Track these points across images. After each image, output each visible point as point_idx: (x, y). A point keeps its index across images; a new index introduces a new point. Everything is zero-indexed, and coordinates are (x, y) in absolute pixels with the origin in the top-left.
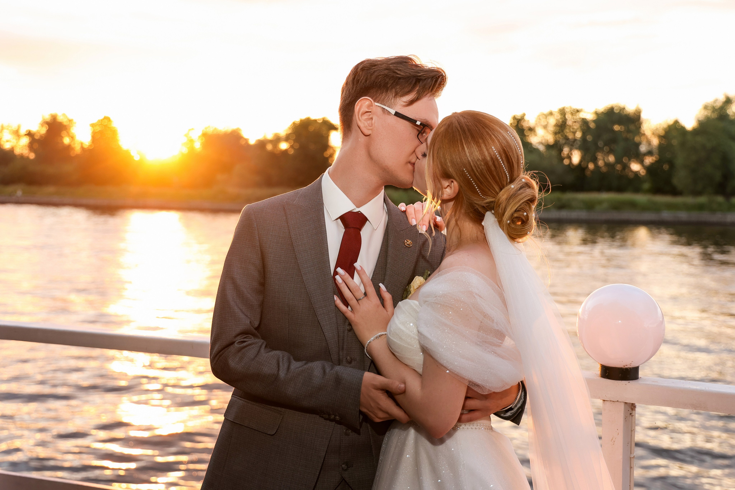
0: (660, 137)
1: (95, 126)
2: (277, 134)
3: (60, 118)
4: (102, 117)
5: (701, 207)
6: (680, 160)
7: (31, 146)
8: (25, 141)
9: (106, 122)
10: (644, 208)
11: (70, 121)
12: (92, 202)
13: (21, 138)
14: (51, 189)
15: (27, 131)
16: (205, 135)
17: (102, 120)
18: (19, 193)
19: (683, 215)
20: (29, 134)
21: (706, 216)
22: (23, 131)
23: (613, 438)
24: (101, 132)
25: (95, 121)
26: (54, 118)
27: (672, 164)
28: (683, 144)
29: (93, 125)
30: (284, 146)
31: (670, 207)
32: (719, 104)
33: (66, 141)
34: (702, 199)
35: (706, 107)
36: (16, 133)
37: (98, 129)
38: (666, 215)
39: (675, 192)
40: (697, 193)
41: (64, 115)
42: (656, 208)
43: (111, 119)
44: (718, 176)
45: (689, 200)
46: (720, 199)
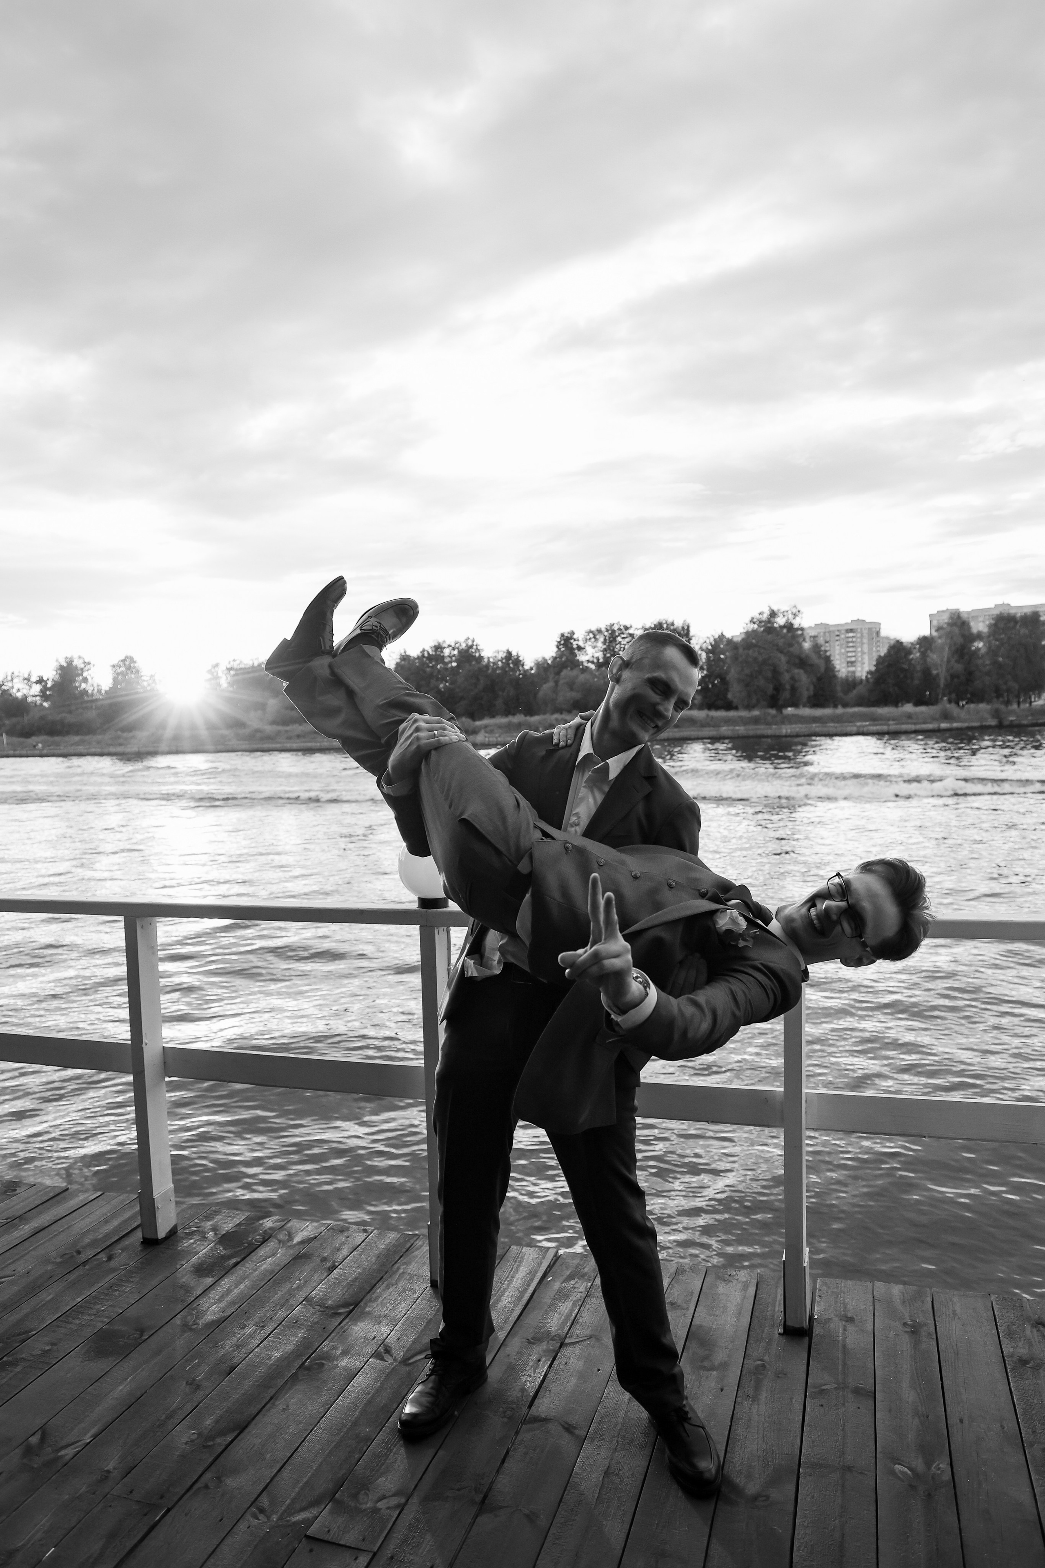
0: (708, 652)
1: (117, 666)
3: (76, 662)
4: (125, 657)
5: (756, 721)
6: (733, 675)
8: (37, 688)
9: (129, 662)
10: (703, 724)
11: (86, 664)
13: (32, 685)
15: (39, 678)
17: (124, 660)
18: (40, 745)
19: (741, 730)
20: (41, 681)
21: (762, 730)
22: (32, 678)
24: (123, 673)
25: (117, 661)
26: (67, 661)
27: (723, 680)
28: (735, 658)
29: (114, 666)
31: (728, 721)
32: (765, 617)
34: (756, 713)
35: (752, 621)
36: (28, 680)
37: (120, 670)
38: (725, 730)
39: (729, 706)
40: (749, 707)
41: (80, 658)
42: (715, 723)
44: (770, 690)
45: (743, 713)
46: (773, 712)
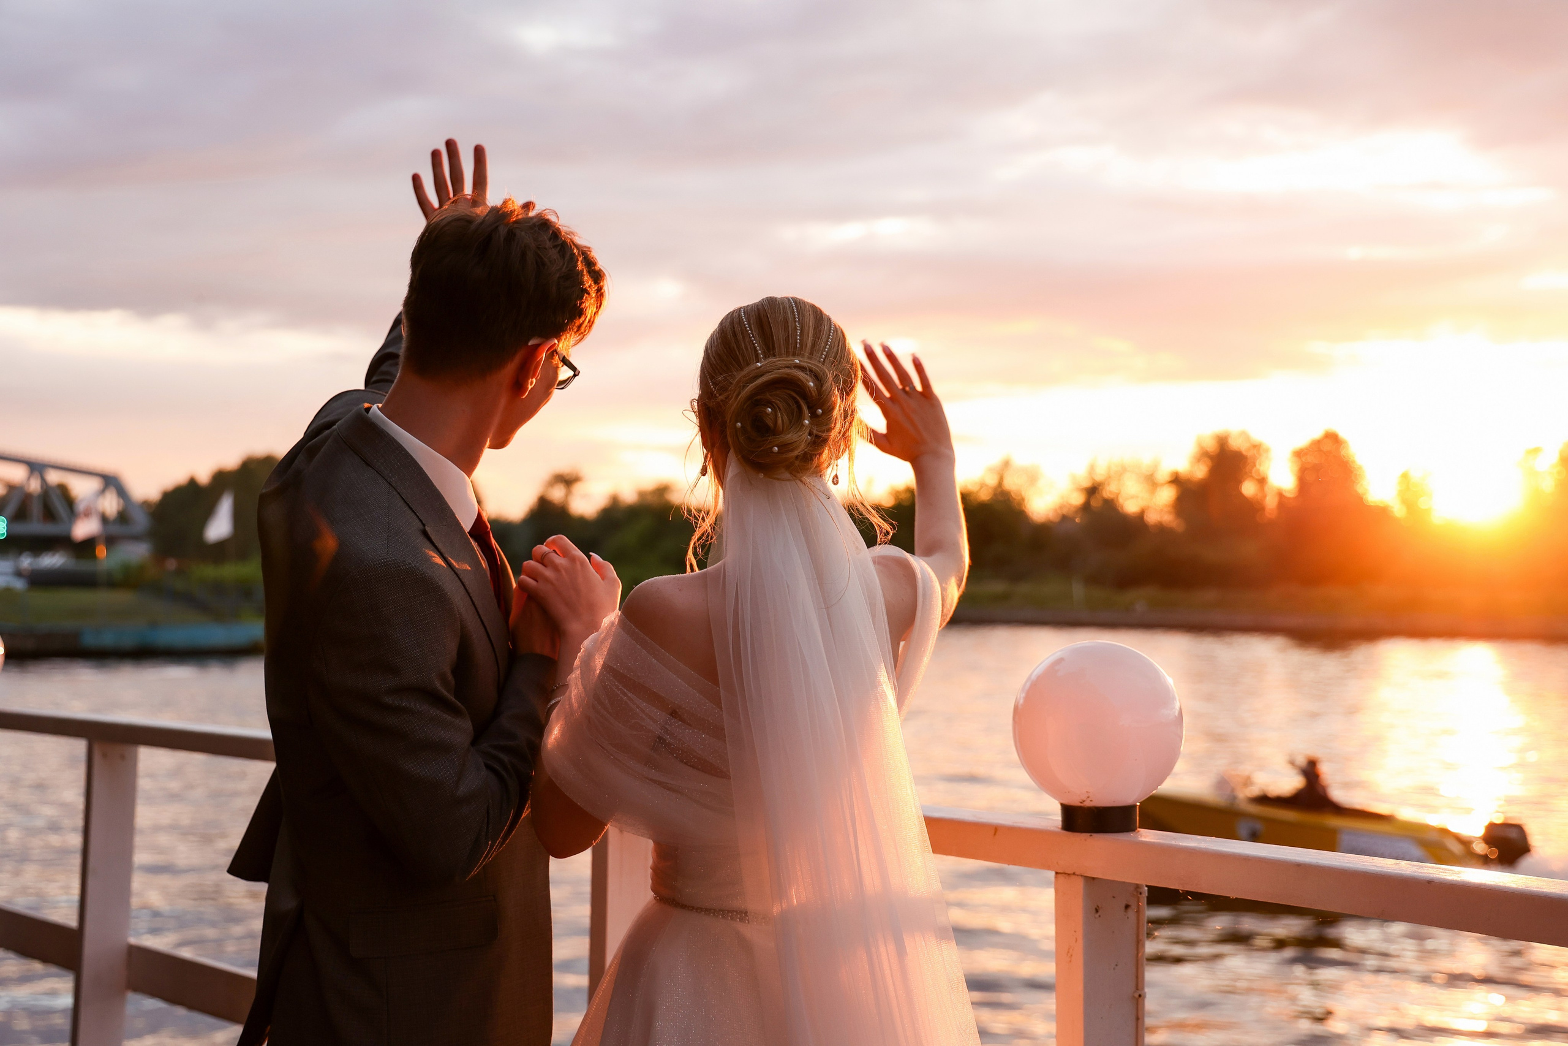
1: (1306, 454)
3: (1236, 444)
4: (1318, 434)
7: (1178, 508)
8: (1167, 495)
9: (1328, 446)
11: (1256, 448)
12: (1294, 621)
13: (1158, 489)
14: (1210, 595)
15: (1172, 474)
18: (1140, 607)
20: (1176, 480)
23: (1069, 949)
24: (1316, 468)
26: (1222, 442)
29: (1299, 453)
33: (1248, 489)
36: (1151, 482)
37: (1311, 459)
41: (1245, 436)
43: (1343, 436)
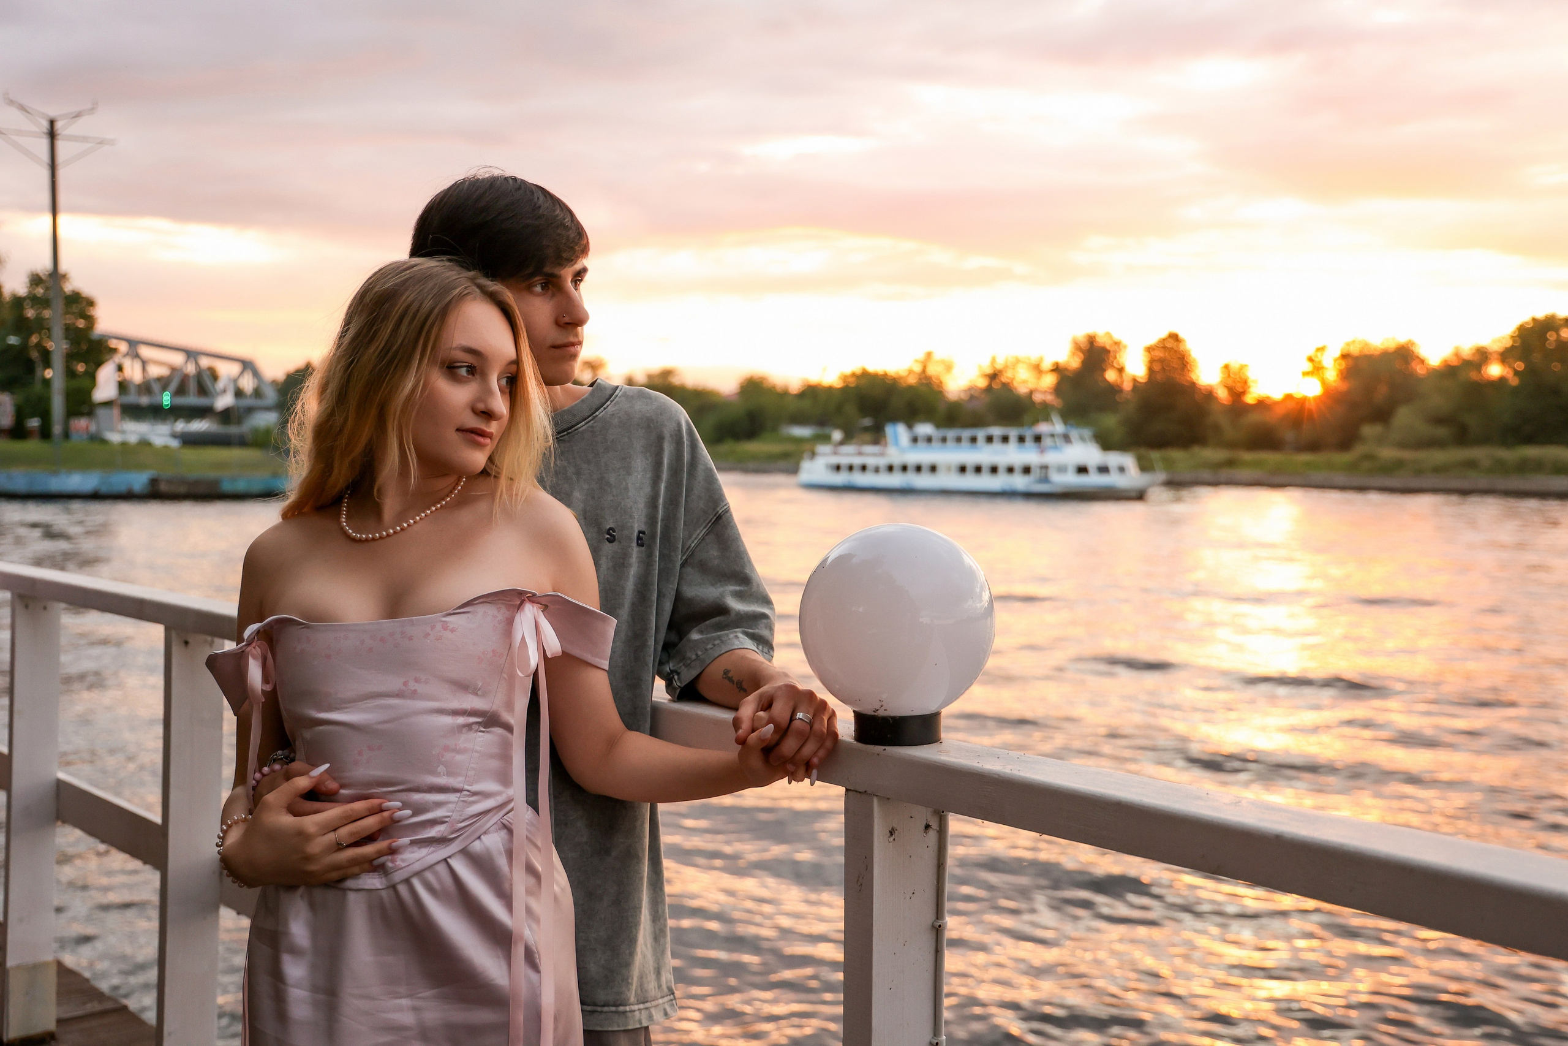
1: (1154, 349)
2: (1482, 348)
3: (1102, 340)
4: (1164, 334)
7: (1058, 390)
8: (1049, 381)
9: (1170, 344)
11: (1117, 344)
15: (1054, 365)
16: (1345, 356)
17: (1164, 340)
20: (1057, 369)
22: (1047, 365)
23: (859, 876)
25: (1153, 340)
26: (1091, 340)
29: (1149, 349)
30: (1495, 370)
33: (1111, 376)
36: (1037, 369)
37: (1159, 354)
41: (1108, 334)
43: (1181, 335)
